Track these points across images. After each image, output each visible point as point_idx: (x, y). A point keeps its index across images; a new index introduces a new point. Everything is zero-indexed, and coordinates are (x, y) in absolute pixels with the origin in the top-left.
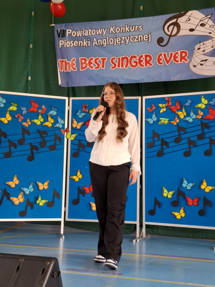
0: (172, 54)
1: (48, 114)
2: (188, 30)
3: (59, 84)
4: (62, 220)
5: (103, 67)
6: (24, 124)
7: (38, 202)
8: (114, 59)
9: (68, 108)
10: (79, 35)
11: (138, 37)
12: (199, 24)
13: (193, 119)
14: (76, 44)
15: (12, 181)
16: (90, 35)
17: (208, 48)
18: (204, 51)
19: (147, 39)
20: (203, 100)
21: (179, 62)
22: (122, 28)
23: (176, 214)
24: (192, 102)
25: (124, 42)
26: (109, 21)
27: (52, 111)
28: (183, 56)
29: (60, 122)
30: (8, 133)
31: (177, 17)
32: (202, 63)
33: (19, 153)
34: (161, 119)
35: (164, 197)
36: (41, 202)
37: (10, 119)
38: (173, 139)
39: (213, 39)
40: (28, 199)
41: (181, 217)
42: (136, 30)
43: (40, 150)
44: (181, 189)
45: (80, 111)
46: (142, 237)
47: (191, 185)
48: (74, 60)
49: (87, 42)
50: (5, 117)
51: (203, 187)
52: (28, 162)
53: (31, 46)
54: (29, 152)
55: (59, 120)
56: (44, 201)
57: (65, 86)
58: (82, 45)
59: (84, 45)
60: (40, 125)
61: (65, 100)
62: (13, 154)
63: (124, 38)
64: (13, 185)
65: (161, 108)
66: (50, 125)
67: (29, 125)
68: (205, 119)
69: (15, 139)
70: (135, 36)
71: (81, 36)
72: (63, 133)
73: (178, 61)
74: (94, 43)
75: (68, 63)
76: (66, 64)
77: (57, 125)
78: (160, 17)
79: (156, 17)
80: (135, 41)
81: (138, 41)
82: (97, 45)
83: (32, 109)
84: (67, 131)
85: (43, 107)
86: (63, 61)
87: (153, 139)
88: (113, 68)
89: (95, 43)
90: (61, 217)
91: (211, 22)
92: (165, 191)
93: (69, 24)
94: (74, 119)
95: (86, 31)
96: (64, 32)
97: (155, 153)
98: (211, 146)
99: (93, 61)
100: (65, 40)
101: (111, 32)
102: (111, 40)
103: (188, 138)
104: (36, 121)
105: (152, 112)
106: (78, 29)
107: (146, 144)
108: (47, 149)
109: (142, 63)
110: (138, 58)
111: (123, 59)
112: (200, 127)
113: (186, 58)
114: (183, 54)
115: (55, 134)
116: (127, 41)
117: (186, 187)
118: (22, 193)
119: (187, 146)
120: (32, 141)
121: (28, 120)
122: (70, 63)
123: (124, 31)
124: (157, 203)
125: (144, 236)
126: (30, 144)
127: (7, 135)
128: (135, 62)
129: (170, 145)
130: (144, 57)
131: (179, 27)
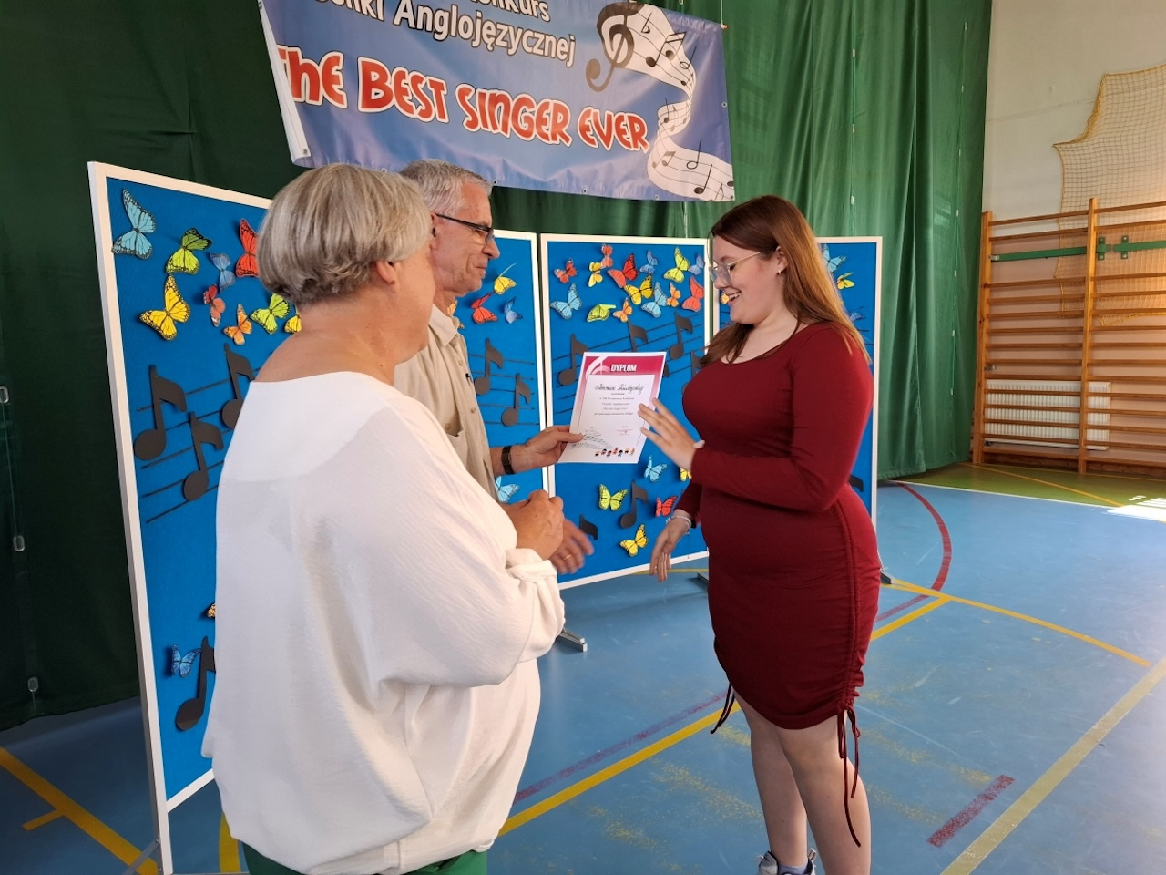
0: (609, 118)
2: (646, 61)
3: (300, 154)
5: (442, 116)
6: (230, 331)
8: (467, 92)
11: (544, 40)
13: (661, 307)
17: (679, 121)
19: (565, 56)
20: (678, 259)
23: (630, 544)
25: (505, 44)
28: (637, 130)
31: (628, 11)
32: (667, 159)
41: (638, 548)
47: (659, 469)
48: (334, 61)
58: (358, 8)
59: (365, 11)
63: (505, 28)
67: (245, 336)
70: (537, 35)
73: (628, 144)
74: (401, 14)
75: (309, 69)
76: (298, 68)
80: (536, 50)
81: (541, 52)
82: (412, 25)
83: (245, 263)
87: (573, 359)
88: (469, 125)
89: (405, 15)
91: (680, 52)
99: (407, 82)
102: (466, 23)
104: (262, 315)
107: (554, 374)
109: (544, 128)
110: (536, 109)
111: (495, 100)
112: (674, 328)
113: (643, 138)
114: (636, 125)
116: (515, 45)
117: (649, 476)
121: (241, 316)
122: (320, 69)
123: (502, 6)
124: (589, 528)
128: (528, 119)
130: (551, 109)
131: (631, 42)
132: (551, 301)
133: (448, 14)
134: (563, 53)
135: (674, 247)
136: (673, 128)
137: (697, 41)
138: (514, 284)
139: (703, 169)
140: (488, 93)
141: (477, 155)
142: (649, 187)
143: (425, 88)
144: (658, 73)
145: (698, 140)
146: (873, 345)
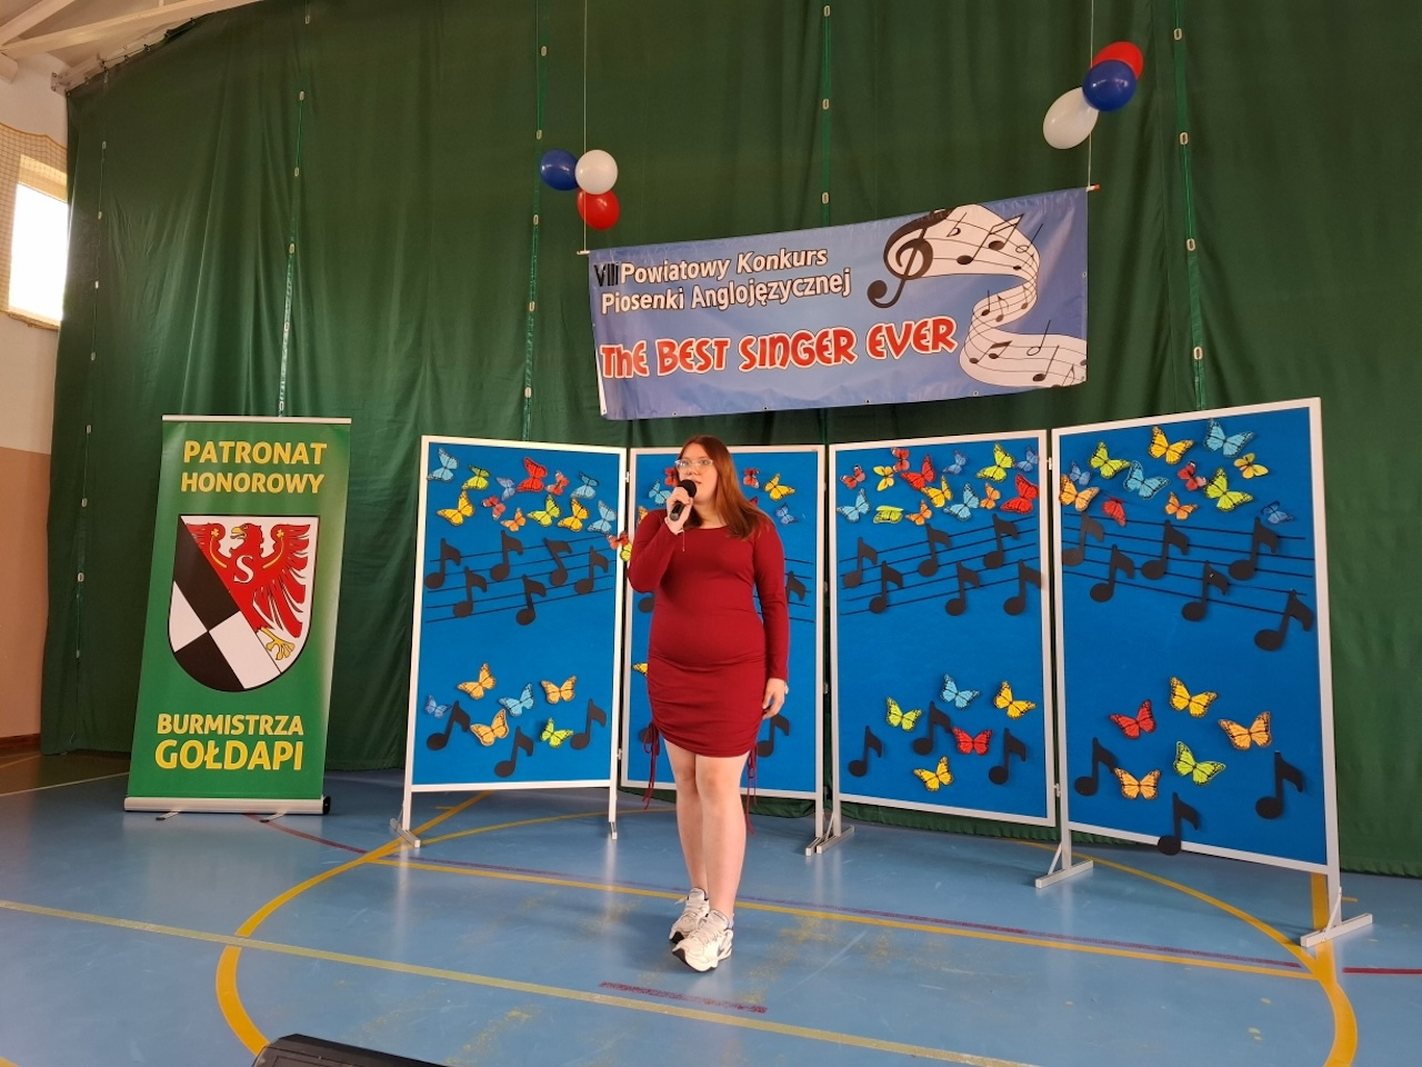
0: (908, 327)
1: (573, 495)
2: (956, 262)
3: (603, 413)
4: (611, 783)
5: (720, 365)
6: (508, 524)
7: (545, 736)
8: (750, 341)
9: (626, 477)
10: (656, 280)
11: (815, 282)
12: (986, 244)
13: (971, 510)
14: (646, 304)
15: (476, 679)
16: (685, 277)
17: (1011, 309)
18: (1000, 318)
19: (840, 288)
20: (999, 456)
21: (931, 351)
22: (770, 259)
23: (926, 775)
24: (968, 462)
25: (777, 296)
26: (735, 239)
27: (584, 487)
28: (941, 332)
29: (603, 516)
30: (464, 552)
31: (924, 225)
32: (997, 351)
33: (496, 604)
34: (878, 509)
35: (891, 726)
36: (555, 736)
37: (468, 511)
38: (913, 565)
39: (1027, 285)
40: (518, 729)
41: (941, 783)
42: (809, 263)
43: (551, 593)
44: (939, 706)
45: (657, 487)
46: (831, 835)
47: (968, 695)
48: (641, 346)
49: (675, 296)
50: (455, 506)
51: (1001, 702)
52: (517, 626)
53: (532, 306)
54: (522, 600)
55: (603, 510)
56: (562, 734)
57: (618, 418)
58: (662, 307)
59: (668, 307)
60: (549, 527)
61: (617, 456)
62: (477, 608)
63: (775, 285)
64: (478, 693)
65: (881, 478)
66: (577, 525)
67: (520, 527)
68: (1006, 511)
69: (483, 565)
70: (806, 280)
71: (659, 280)
72: (612, 545)
73: (926, 348)
74: (695, 300)
75: (626, 356)
76: (621, 357)
77: (597, 525)
78: (876, 224)
79: (864, 226)
80: (807, 292)
81: (813, 292)
82: (704, 305)
83: (527, 482)
84: (623, 539)
85: (559, 476)
86: (612, 350)
87: (860, 562)
88: (746, 367)
89: (698, 300)
90: (608, 778)
91: (1019, 238)
92: (895, 709)
93: (628, 248)
94: (641, 508)
95: (672, 267)
96: (613, 271)
97: (865, 604)
98: (1022, 586)
99: (692, 350)
100: (617, 294)
101: (739, 271)
102: (742, 291)
103: (958, 563)
104: (538, 515)
105: (857, 488)
106: (653, 263)
107: (840, 576)
108: (570, 590)
109: (826, 354)
110: (815, 340)
111: (774, 342)
112: (991, 533)
113: (949, 338)
114: (941, 327)
115: (592, 548)
116: (786, 294)
117: (954, 701)
118: (502, 712)
119: (954, 584)
120: (528, 571)
121: (519, 514)
122: (632, 354)
123: (776, 267)
124: (873, 743)
125: (837, 833)
126: (524, 577)
127: (462, 554)
128: (806, 350)
129: (908, 581)
130: (831, 336)
131: (929, 251)
132: (837, 506)
134: (836, 287)
135: (992, 443)
137: (1045, 217)
138: (793, 491)
139: (1046, 353)
140: (767, 338)
142: (968, 385)
143: (709, 349)
144: (976, 268)
145: (1038, 322)
146: (1313, 559)
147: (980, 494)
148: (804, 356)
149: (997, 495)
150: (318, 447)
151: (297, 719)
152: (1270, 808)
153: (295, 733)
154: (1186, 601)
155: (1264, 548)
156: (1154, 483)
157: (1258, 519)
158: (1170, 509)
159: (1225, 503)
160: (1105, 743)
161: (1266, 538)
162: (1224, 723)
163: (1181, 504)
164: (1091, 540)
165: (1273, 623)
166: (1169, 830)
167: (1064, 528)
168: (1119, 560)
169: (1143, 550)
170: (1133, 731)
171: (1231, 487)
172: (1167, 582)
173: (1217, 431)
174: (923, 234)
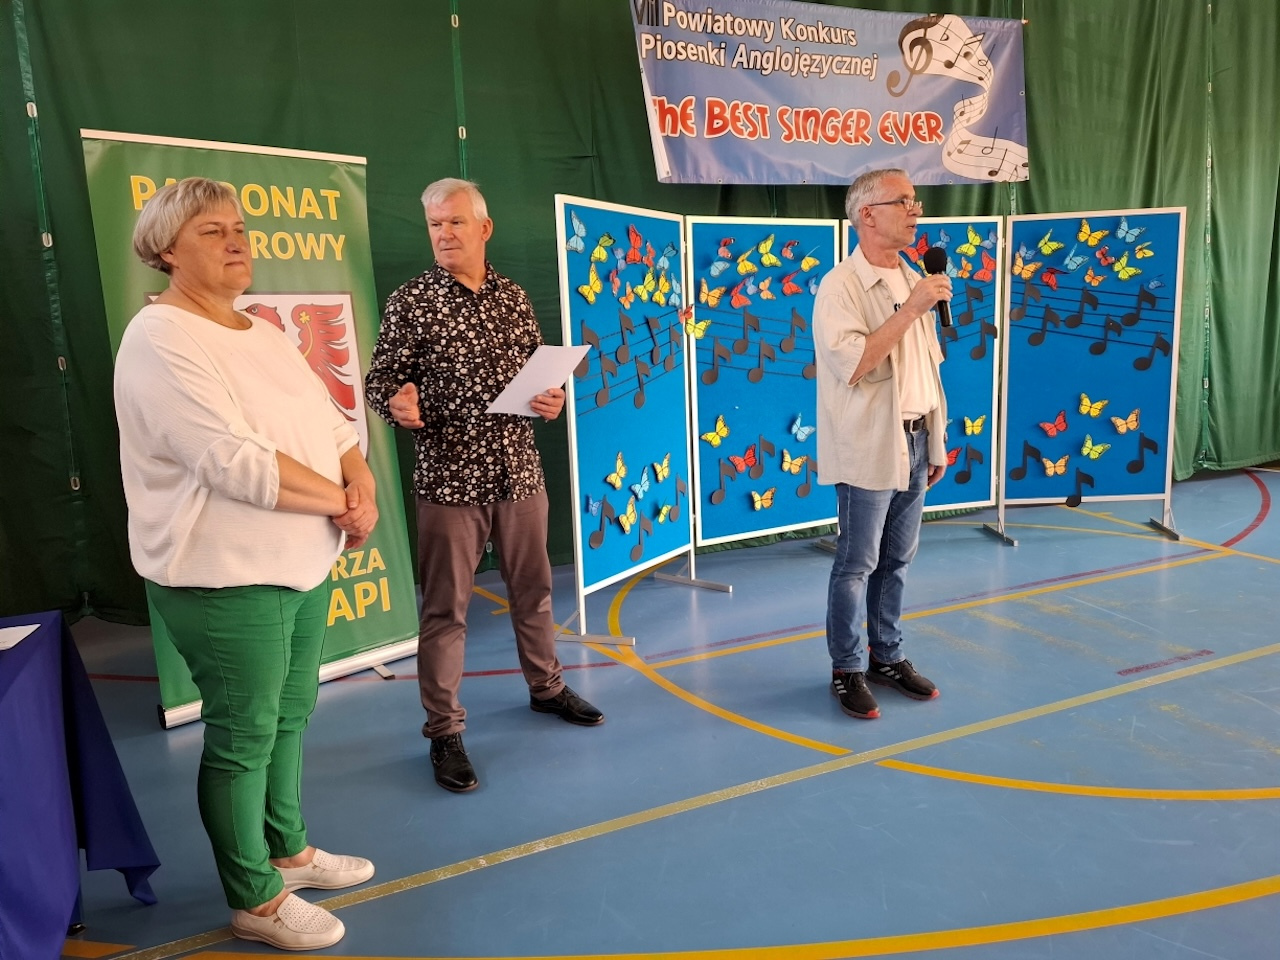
0: (908, 118)
1: (659, 266)
2: (943, 65)
5: (765, 134)
6: (622, 300)
8: (785, 112)
11: (851, 63)
13: (952, 279)
14: (693, 55)
15: (614, 470)
16: (731, 32)
17: (975, 113)
19: (868, 72)
20: (971, 235)
22: (810, 29)
24: (950, 240)
25: (818, 70)
27: (662, 258)
31: (926, 25)
32: (962, 147)
42: (844, 41)
43: (653, 373)
48: (689, 103)
49: (716, 50)
54: (635, 382)
58: (705, 60)
59: (711, 61)
60: (647, 302)
61: (677, 223)
63: (818, 58)
64: (618, 483)
66: (662, 301)
67: (630, 303)
70: (844, 59)
71: (700, 29)
73: (924, 139)
74: (738, 59)
75: (672, 111)
76: (664, 112)
78: (890, 15)
79: (882, 15)
80: (843, 71)
81: (848, 72)
82: (745, 66)
83: (632, 254)
85: (649, 246)
88: (786, 138)
89: (741, 60)
90: (688, 542)
91: (978, 52)
95: (717, 17)
99: (740, 112)
100: (659, 37)
102: (786, 59)
104: (640, 289)
108: (661, 368)
109: (848, 133)
110: (842, 119)
111: (807, 115)
112: (964, 298)
113: (939, 131)
114: (932, 121)
116: (826, 69)
118: (632, 498)
120: (637, 351)
121: (629, 290)
122: (678, 110)
123: (816, 39)
126: (636, 358)
128: (834, 128)
130: (855, 117)
131: (930, 51)
133: (772, 54)
134: (866, 70)
135: (968, 224)
136: (968, 120)
137: (996, 39)
138: (818, 262)
139: (998, 154)
141: (792, 162)
142: (944, 174)
143: (753, 114)
144: (955, 73)
145: (993, 128)
146: (1173, 312)
147: (958, 266)
148: (831, 133)
149: (970, 267)
150: (332, 195)
151: (375, 552)
152: (1136, 467)
153: (376, 569)
154: (1093, 342)
155: (1145, 305)
156: (1079, 260)
157: (1142, 286)
158: (1087, 279)
159: (1123, 275)
160: (1032, 443)
161: (1147, 297)
162: (1113, 419)
163: (1096, 274)
164: (1031, 301)
165: (1145, 353)
166: (1072, 492)
167: (1012, 292)
168: (1049, 316)
169: (1065, 308)
170: (1053, 432)
171: (1129, 264)
172: (1081, 330)
173: (1124, 225)
174: (925, 34)
